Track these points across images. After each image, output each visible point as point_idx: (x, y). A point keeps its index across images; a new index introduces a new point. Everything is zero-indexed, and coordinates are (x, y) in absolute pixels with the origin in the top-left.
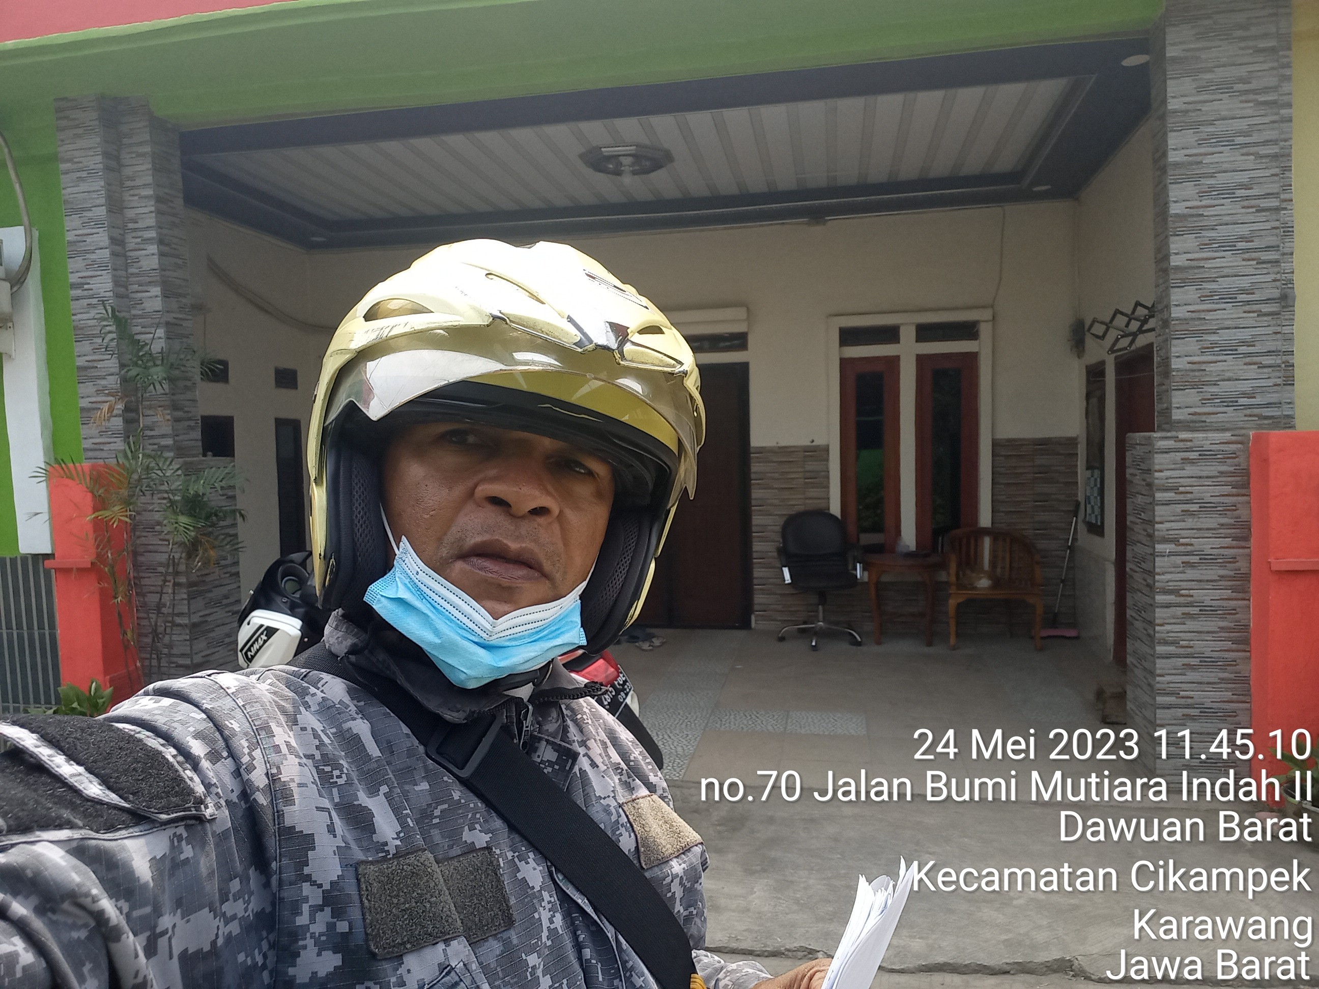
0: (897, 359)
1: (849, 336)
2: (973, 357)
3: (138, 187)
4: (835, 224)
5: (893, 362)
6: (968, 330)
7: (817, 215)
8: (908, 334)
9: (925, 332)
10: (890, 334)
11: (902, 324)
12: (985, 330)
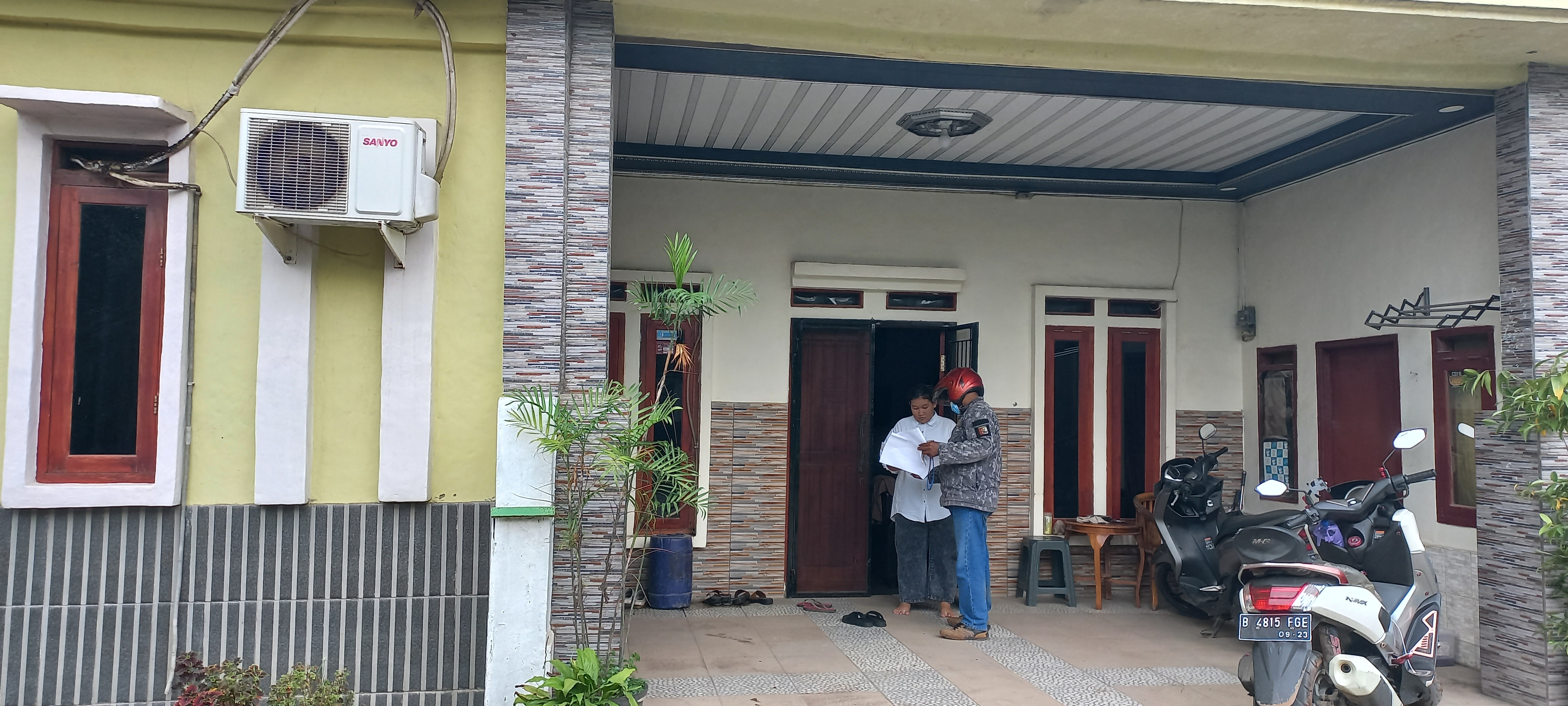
0: (1092, 329)
1: (1054, 305)
2: (1154, 334)
3: (592, 97)
4: (1039, 200)
5: (1088, 332)
6: (1151, 308)
7: (1023, 190)
8: (1101, 308)
9: (1117, 307)
10: (1085, 306)
11: (1097, 298)
12: (1170, 310)
